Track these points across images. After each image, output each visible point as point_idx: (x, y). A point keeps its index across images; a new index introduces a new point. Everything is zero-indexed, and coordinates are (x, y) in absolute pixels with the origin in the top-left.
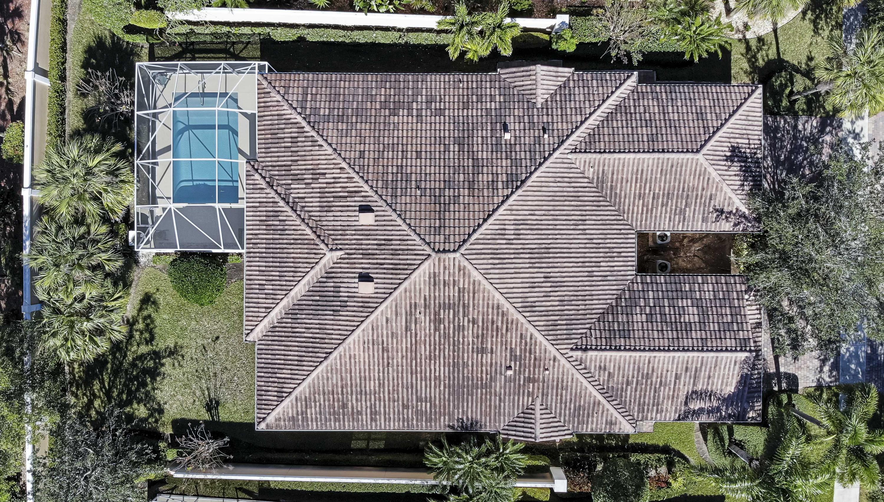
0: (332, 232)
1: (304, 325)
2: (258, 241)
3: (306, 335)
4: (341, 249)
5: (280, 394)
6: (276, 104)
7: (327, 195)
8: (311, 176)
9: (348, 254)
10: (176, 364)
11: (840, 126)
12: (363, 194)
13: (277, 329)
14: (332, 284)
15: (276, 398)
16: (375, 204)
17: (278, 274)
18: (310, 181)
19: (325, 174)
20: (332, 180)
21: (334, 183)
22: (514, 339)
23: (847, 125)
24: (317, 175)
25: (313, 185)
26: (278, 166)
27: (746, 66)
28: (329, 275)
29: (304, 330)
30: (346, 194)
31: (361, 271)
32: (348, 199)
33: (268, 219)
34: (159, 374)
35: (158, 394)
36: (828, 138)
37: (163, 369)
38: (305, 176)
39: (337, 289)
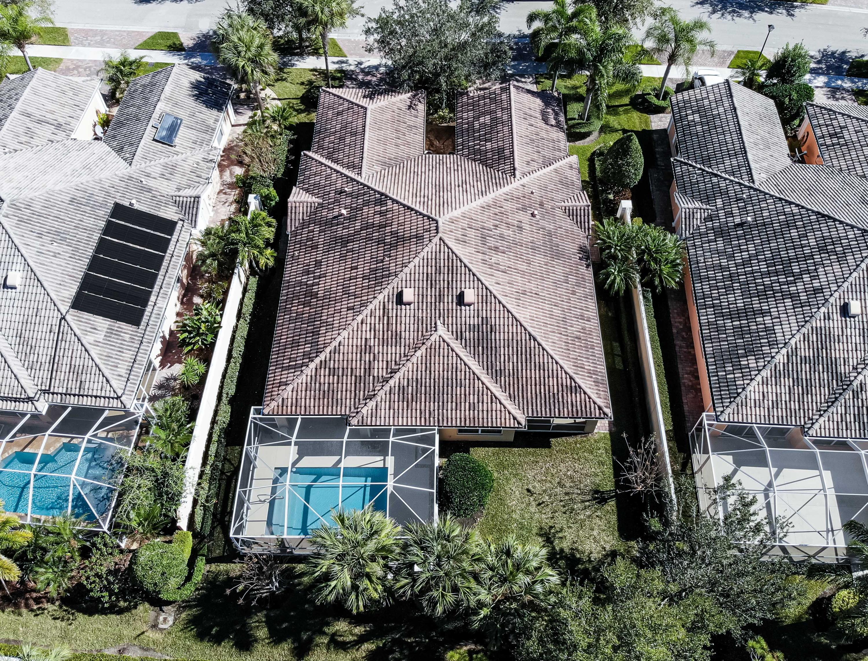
0: (420, 333)
1: (506, 363)
2: (427, 411)
3: (515, 361)
4: (435, 324)
5: (573, 390)
6: (295, 393)
7: (385, 337)
8: (367, 354)
9: (440, 317)
10: (560, 535)
11: (353, 71)
12: (386, 300)
13: (512, 392)
14: (467, 333)
15: (578, 395)
16: (395, 289)
17: (458, 388)
18: (372, 355)
19: (366, 339)
20: (373, 332)
21: (375, 331)
22: (508, 206)
23: (352, 68)
24: (367, 348)
25: (376, 352)
26: (355, 391)
27: (303, 115)
28: (459, 336)
29: (511, 363)
30: (386, 318)
31: (454, 304)
32: (390, 315)
33: (406, 399)
34: (573, 555)
35: (595, 556)
36: (360, 77)
37: (567, 550)
38: (367, 359)
39: (472, 328)
